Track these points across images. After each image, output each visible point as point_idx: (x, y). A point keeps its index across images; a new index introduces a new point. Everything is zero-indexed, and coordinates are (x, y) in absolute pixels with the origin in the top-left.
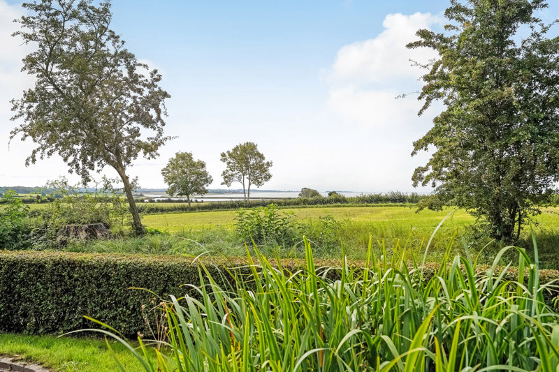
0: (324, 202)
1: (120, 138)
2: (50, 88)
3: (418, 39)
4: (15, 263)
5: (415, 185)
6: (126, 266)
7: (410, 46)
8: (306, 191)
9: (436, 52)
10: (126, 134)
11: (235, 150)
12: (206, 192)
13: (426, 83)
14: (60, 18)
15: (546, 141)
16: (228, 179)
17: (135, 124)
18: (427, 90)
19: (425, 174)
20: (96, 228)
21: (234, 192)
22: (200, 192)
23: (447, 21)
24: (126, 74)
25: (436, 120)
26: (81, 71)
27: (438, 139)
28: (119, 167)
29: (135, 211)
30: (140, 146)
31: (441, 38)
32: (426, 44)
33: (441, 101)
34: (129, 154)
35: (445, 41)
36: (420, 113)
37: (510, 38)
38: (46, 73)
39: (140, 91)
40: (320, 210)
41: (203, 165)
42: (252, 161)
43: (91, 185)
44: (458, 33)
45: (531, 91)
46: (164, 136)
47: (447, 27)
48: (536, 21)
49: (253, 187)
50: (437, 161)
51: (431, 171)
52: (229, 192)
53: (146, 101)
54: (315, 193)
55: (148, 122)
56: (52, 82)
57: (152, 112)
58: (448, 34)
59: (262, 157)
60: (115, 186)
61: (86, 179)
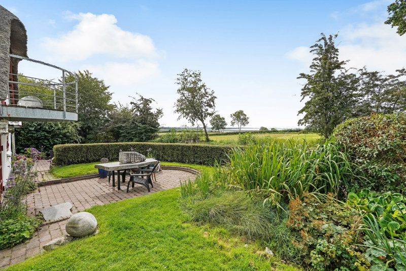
0: (269, 132)
1: (202, 112)
2: (184, 98)
3: (300, 76)
4: (183, 146)
5: (299, 125)
6: (211, 147)
7: (298, 78)
8: (262, 128)
9: (307, 80)
10: (204, 110)
11: (236, 113)
12: (225, 128)
13: (302, 91)
14: (186, 78)
15: (344, 110)
16: (233, 124)
17: (207, 107)
18: (302, 94)
19: (302, 122)
20: (195, 139)
21: (235, 128)
22: (223, 128)
23: (311, 69)
24: (204, 92)
25: (306, 104)
26: (192, 93)
27: (306, 110)
28: (202, 121)
29: (207, 135)
30: (208, 114)
31: (308, 75)
32: (303, 77)
33: (308, 97)
34: (205, 117)
35: (310, 76)
36: (301, 101)
37: (333, 75)
38: (183, 94)
39: (208, 97)
40: (267, 135)
41: (224, 119)
42: (242, 117)
43: (194, 126)
44: (315, 73)
45: (341, 93)
46: (216, 110)
47: (311, 71)
48: (343, 68)
49: (242, 126)
50: (306, 118)
51: (304, 121)
52: (233, 129)
53: (210, 100)
54: (266, 129)
55: (210, 106)
56: (184, 96)
57: (212, 103)
58: (310, 74)
59: (245, 115)
60: (200, 127)
61: (193, 125)
